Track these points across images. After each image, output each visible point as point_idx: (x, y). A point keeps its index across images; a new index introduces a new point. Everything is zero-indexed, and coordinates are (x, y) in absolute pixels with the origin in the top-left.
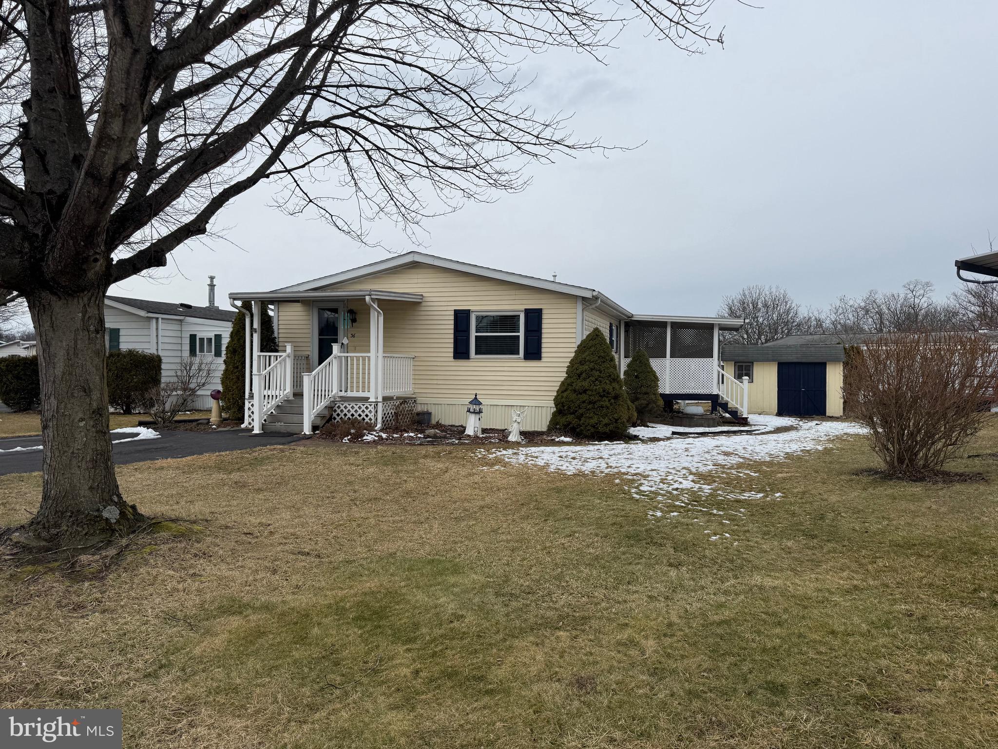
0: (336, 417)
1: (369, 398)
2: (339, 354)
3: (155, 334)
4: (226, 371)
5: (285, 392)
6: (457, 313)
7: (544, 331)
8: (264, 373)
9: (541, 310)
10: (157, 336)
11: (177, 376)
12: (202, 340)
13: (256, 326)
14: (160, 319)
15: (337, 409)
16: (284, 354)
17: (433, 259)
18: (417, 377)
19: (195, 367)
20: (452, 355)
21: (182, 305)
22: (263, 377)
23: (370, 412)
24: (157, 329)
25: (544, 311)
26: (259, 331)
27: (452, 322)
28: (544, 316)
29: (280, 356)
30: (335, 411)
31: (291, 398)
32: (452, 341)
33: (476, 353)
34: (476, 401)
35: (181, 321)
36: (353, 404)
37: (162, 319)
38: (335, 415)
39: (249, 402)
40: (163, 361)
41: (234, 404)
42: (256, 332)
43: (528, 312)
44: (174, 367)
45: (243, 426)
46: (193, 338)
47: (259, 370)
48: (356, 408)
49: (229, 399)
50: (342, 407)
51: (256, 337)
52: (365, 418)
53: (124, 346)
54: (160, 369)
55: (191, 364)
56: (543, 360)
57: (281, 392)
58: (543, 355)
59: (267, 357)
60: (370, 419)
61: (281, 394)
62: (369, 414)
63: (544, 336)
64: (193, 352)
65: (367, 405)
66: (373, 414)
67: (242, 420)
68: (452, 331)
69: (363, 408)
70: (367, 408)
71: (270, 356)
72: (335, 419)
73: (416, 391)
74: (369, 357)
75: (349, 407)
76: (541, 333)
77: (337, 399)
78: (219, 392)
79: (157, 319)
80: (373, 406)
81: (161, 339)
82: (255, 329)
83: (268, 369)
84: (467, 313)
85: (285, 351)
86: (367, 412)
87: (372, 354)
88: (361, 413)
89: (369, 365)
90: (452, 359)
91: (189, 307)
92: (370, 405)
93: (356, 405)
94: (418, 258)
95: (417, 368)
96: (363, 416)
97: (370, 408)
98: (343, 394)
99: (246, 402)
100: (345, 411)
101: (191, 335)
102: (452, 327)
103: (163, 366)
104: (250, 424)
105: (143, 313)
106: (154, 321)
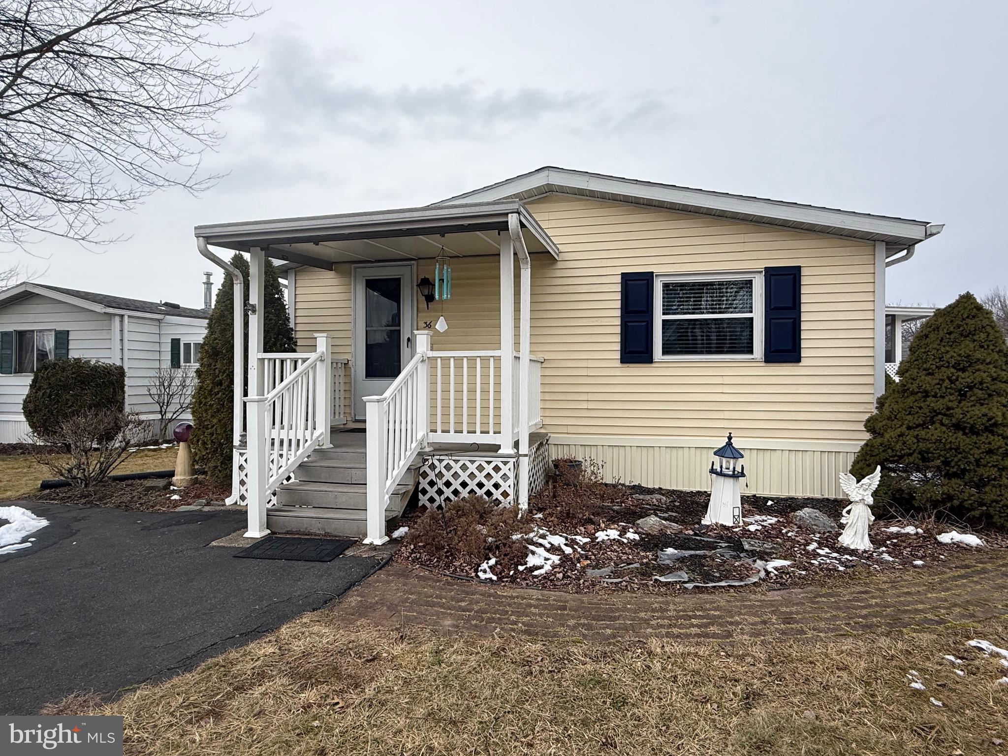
0: (428, 488)
1: (498, 447)
2: (431, 354)
3: (118, 338)
4: (200, 389)
5: (317, 433)
6: (627, 279)
7: (804, 308)
8: (270, 396)
9: (799, 268)
10: (122, 340)
11: (150, 395)
12: (187, 346)
13: (254, 299)
14: (126, 318)
15: (428, 471)
16: (313, 356)
17: (586, 178)
18: (548, 397)
19: (176, 382)
20: (618, 355)
21: (166, 304)
22: (268, 405)
23: (505, 477)
24: (122, 331)
25: (804, 272)
26: (260, 309)
27: (618, 296)
28: (804, 281)
29: (304, 360)
30: (425, 475)
31: (328, 445)
32: (618, 330)
33: (665, 352)
34: (728, 451)
35: (159, 320)
36: (464, 460)
37: (129, 316)
38: (424, 484)
39: (242, 454)
40: (127, 375)
41: (215, 451)
42: (254, 311)
43: (771, 274)
44: (146, 382)
45: (229, 501)
46: (175, 343)
47: (261, 392)
48: (472, 468)
49: (204, 443)
50: (440, 467)
51: (255, 322)
52: (493, 490)
53: (73, 354)
54: (122, 386)
55: (171, 379)
56: (804, 362)
57: (308, 433)
58: (804, 353)
59: (278, 363)
60: (505, 494)
61: (308, 437)
62: (501, 482)
63: (804, 317)
64: (175, 363)
65: (497, 462)
66: (511, 482)
67: (227, 488)
68: (618, 313)
69: (489, 469)
70: (497, 469)
71: (282, 362)
72: (424, 492)
73: (547, 421)
74: (498, 359)
75: (456, 468)
76: (800, 312)
77: (427, 450)
78: (189, 427)
79: (122, 316)
80: (511, 465)
81: (126, 345)
82: (253, 306)
83: (279, 387)
84: (647, 278)
85: (313, 348)
86: (497, 478)
87: (506, 351)
88: (484, 481)
89: (498, 376)
90: (618, 364)
91: (176, 307)
92: (505, 463)
93: (472, 462)
94: (557, 180)
95: (547, 380)
96: (489, 485)
97: (504, 469)
98: (440, 438)
99: (236, 454)
100: (448, 476)
101: (173, 340)
102: (618, 304)
103: (127, 382)
104: (243, 498)
105: (98, 308)
106: (117, 319)
